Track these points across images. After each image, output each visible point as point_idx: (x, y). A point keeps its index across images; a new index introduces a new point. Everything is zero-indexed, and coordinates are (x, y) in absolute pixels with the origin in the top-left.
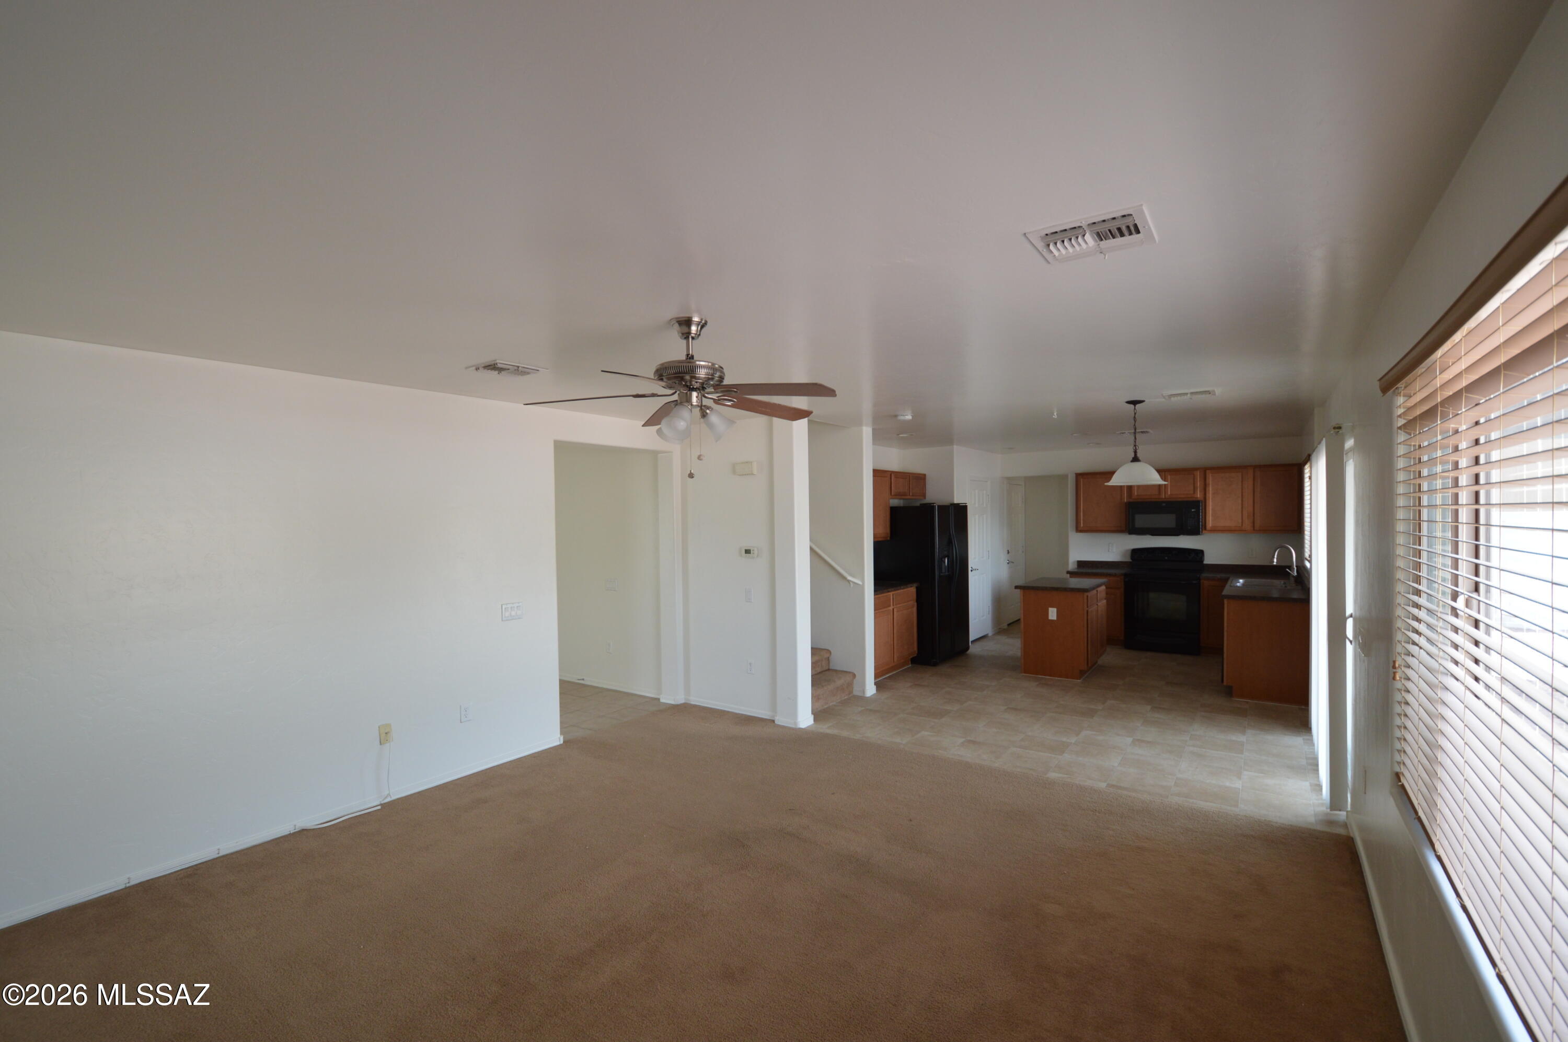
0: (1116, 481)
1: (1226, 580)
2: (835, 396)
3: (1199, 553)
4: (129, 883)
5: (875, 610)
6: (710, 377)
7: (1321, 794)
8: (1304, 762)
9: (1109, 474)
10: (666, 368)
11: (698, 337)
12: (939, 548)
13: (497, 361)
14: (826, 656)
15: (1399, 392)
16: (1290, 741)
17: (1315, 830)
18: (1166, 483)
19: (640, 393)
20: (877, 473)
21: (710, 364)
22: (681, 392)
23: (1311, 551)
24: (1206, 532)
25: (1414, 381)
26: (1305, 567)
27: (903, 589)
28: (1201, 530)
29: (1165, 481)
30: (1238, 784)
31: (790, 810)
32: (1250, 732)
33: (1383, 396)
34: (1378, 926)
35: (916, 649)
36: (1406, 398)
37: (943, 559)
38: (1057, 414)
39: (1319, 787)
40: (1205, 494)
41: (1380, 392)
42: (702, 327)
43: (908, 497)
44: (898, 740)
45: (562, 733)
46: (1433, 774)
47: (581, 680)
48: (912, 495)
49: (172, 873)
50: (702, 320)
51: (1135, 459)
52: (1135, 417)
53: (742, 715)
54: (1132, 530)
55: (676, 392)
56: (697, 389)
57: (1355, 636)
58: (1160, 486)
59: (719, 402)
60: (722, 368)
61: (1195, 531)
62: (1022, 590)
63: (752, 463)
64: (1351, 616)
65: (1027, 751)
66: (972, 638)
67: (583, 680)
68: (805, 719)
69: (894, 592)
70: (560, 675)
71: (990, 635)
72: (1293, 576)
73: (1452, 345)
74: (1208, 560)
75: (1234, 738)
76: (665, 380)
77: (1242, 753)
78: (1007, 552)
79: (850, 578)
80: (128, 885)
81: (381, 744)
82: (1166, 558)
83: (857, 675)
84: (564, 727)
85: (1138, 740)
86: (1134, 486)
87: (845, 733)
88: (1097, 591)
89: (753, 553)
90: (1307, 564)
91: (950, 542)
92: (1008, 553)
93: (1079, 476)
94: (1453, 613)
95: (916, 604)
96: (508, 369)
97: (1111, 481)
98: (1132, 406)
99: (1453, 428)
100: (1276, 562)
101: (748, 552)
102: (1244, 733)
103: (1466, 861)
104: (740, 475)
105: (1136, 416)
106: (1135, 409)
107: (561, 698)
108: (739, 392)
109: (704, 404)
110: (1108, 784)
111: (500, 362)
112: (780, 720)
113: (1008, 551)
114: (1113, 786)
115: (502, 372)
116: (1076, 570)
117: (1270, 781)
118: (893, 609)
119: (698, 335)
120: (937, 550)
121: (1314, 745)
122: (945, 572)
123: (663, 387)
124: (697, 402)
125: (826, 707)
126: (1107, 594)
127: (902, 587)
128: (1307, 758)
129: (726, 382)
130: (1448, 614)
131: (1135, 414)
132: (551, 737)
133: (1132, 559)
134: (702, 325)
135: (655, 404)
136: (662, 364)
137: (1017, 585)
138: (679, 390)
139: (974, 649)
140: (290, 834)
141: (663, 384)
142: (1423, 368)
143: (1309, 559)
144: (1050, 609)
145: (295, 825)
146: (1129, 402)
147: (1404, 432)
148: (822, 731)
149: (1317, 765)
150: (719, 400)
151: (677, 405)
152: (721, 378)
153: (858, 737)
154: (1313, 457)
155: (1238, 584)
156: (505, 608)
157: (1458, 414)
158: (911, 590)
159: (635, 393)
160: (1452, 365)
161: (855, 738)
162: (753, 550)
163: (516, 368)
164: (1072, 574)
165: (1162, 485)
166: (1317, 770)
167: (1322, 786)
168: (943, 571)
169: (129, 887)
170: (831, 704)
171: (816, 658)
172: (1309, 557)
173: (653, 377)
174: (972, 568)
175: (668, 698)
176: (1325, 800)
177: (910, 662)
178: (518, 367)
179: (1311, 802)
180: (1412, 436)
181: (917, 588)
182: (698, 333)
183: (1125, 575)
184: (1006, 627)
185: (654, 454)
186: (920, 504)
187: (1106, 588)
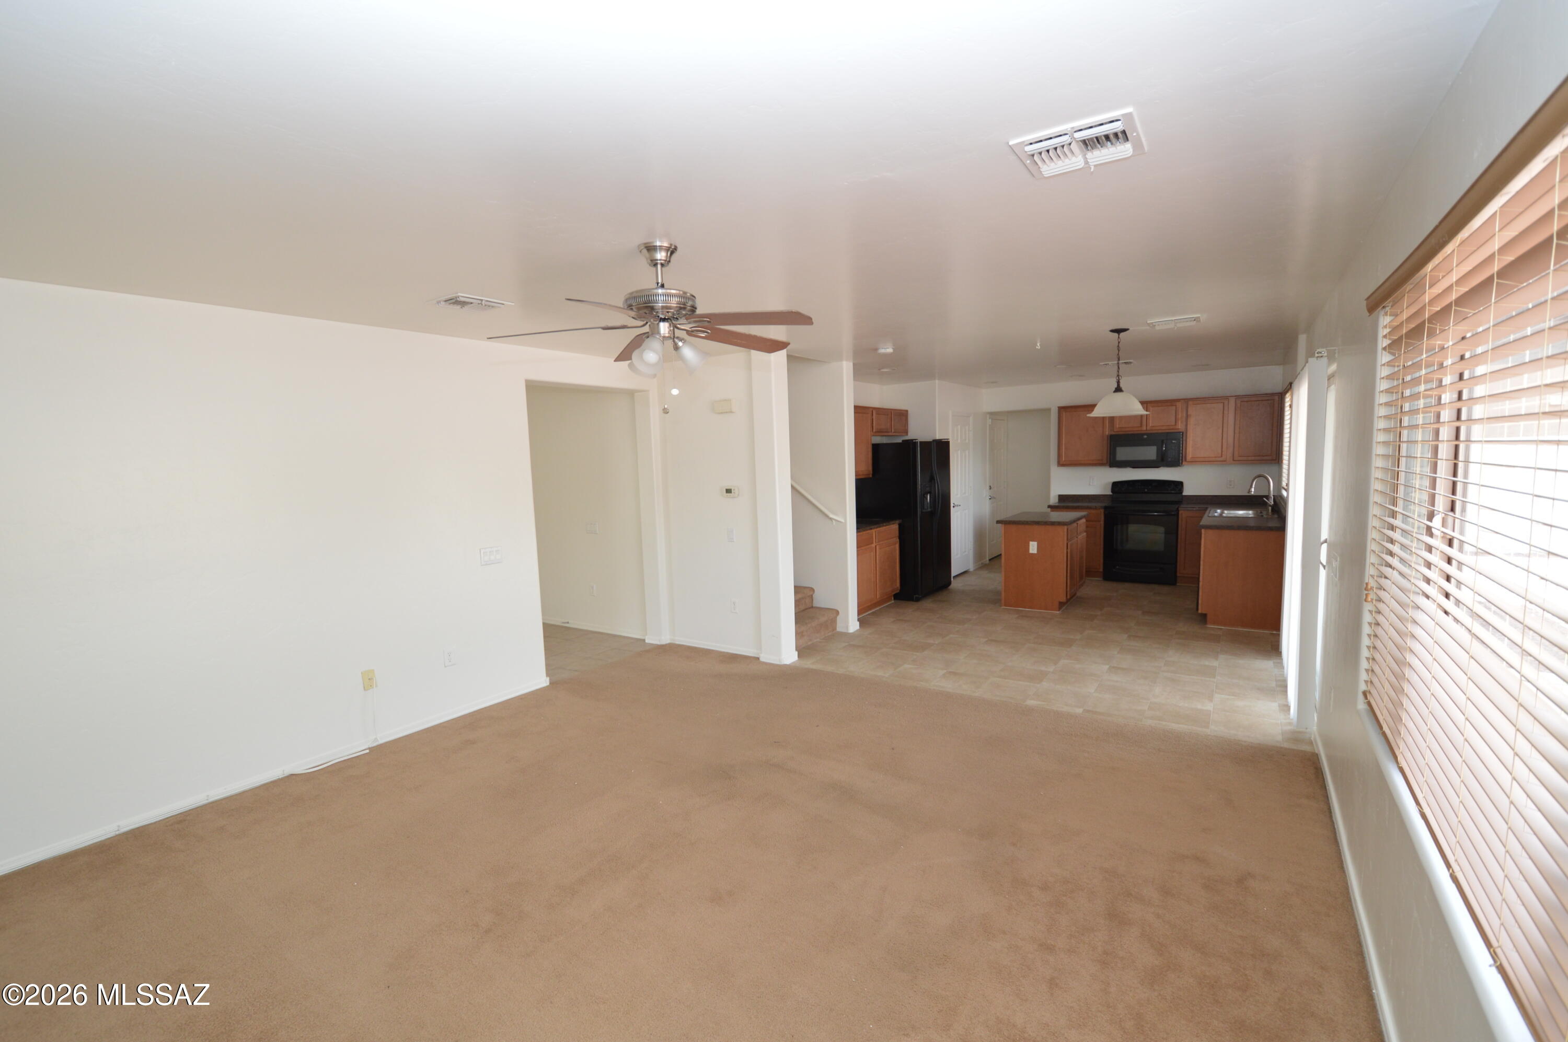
0: (1096, 413)
1: (1206, 509)
2: (811, 323)
3: (1179, 485)
4: (118, 830)
5: (857, 548)
6: (682, 306)
7: (1289, 714)
8: (1273, 684)
9: (1091, 407)
10: (635, 298)
11: (668, 264)
12: (921, 485)
13: (459, 294)
14: (811, 593)
15: (1386, 311)
16: (1262, 665)
17: (1282, 748)
18: (1148, 413)
19: (610, 325)
20: (860, 411)
21: (681, 292)
22: (652, 323)
23: (1288, 479)
24: (1186, 463)
25: (1401, 299)
26: (1281, 497)
27: (886, 526)
28: (1181, 461)
29: (1147, 411)
30: (1208, 706)
31: (775, 742)
32: (1222, 657)
33: (1369, 316)
34: (1338, 835)
35: (898, 585)
36: (1392, 318)
37: (926, 496)
38: (1040, 345)
39: (1287, 707)
40: (1186, 425)
41: (1366, 311)
42: (672, 253)
43: (890, 434)
44: (880, 673)
45: (548, 675)
46: (1400, 691)
47: (565, 623)
48: (894, 432)
49: (161, 820)
50: (671, 245)
51: (1118, 389)
52: (1118, 346)
53: (727, 653)
54: (1114, 463)
55: (647, 323)
56: (669, 320)
57: (1329, 561)
58: (1142, 416)
59: (694, 333)
60: (694, 297)
61: (1176, 462)
62: (1003, 525)
63: (731, 400)
64: (1325, 541)
65: (1006, 680)
66: (954, 573)
67: (568, 623)
68: (788, 655)
69: (875, 530)
70: (543, 619)
71: (972, 570)
72: (1270, 506)
73: (1443, 257)
74: (1187, 491)
75: (1207, 663)
76: (635, 310)
77: (1214, 678)
78: (988, 488)
79: (831, 516)
80: (117, 833)
81: (365, 690)
82: (1146, 490)
83: (840, 612)
84: (550, 669)
85: (1114, 667)
86: (1116, 417)
87: (829, 668)
88: (1077, 524)
89: (734, 493)
90: (1284, 493)
91: (932, 479)
92: (990, 488)
93: (1062, 409)
94: (1428, 533)
95: (898, 540)
96: (472, 303)
97: (1094, 412)
98: (1116, 335)
99: (1439, 344)
100: (1254, 492)
101: (729, 491)
102: (1216, 658)
103: (1427, 772)
104: (719, 413)
105: (1120, 346)
106: (1119, 337)
107: (545, 641)
108: (712, 321)
109: (676, 336)
110: (1084, 710)
111: (463, 295)
112: (765, 658)
113: (990, 486)
114: (1088, 711)
115: (466, 307)
116: (1057, 505)
117: (1240, 703)
118: (876, 546)
119: (668, 261)
120: (919, 487)
121: (1283, 668)
122: (927, 509)
123: (633, 318)
124: (669, 333)
125: (809, 643)
126: (1087, 527)
127: (885, 524)
128: (1276, 681)
129: (698, 312)
130: (1423, 535)
131: (1119, 342)
132: (539, 680)
133: (1112, 492)
134: (672, 251)
135: (626, 337)
136: (632, 293)
137: (999, 519)
138: (650, 321)
139: (955, 584)
140: (279, 779)
141: (633, 314)
142: (1411, 284)
143: (1286, 487)
144: (1031, 543)
145: (283, 771)
146: (1113, 331)
147: (1389, 352)
148: (806, 667)
149: (1286, 687)
150: (692, 331)
151: (648, 337)
152: (694, 309)
153: (841, 671)
154: (1295, 386)
155: (1216, 514)
156: (484, 552)
157: (1445, 330)
158: (893, 528)
159: (603, 325)
160: (1442, 278)
161: (839, 672)
162: (734, 490)
163: (480, 302)
164: (1052, 507)
165: (1144, 415)
166: (1286, 691)
167: (1290, 707)
168: (926, 507)
169: (119, 835)
170: (815, 641)
171: (800, 596)
172: (1287, 486)
173: (622, 306)
174: (954, 504)
175: (651, 640)
176: (1292, 719)
177: (893, 598)
178: (482, 300)
179: (1279, 722)
180: (1397, 356)
181: (900, 525)
182: (668, 260)
183: (1106, 508)
184: (988, 562)
185: (631, 393)
186: (903, 441)
187: (1086, 521)
